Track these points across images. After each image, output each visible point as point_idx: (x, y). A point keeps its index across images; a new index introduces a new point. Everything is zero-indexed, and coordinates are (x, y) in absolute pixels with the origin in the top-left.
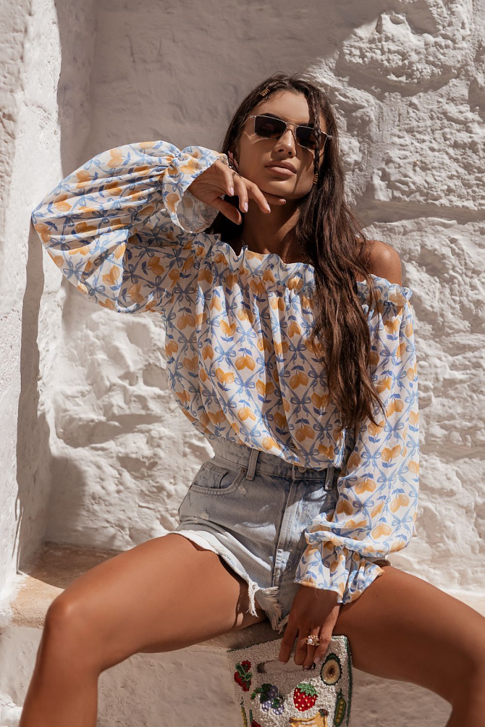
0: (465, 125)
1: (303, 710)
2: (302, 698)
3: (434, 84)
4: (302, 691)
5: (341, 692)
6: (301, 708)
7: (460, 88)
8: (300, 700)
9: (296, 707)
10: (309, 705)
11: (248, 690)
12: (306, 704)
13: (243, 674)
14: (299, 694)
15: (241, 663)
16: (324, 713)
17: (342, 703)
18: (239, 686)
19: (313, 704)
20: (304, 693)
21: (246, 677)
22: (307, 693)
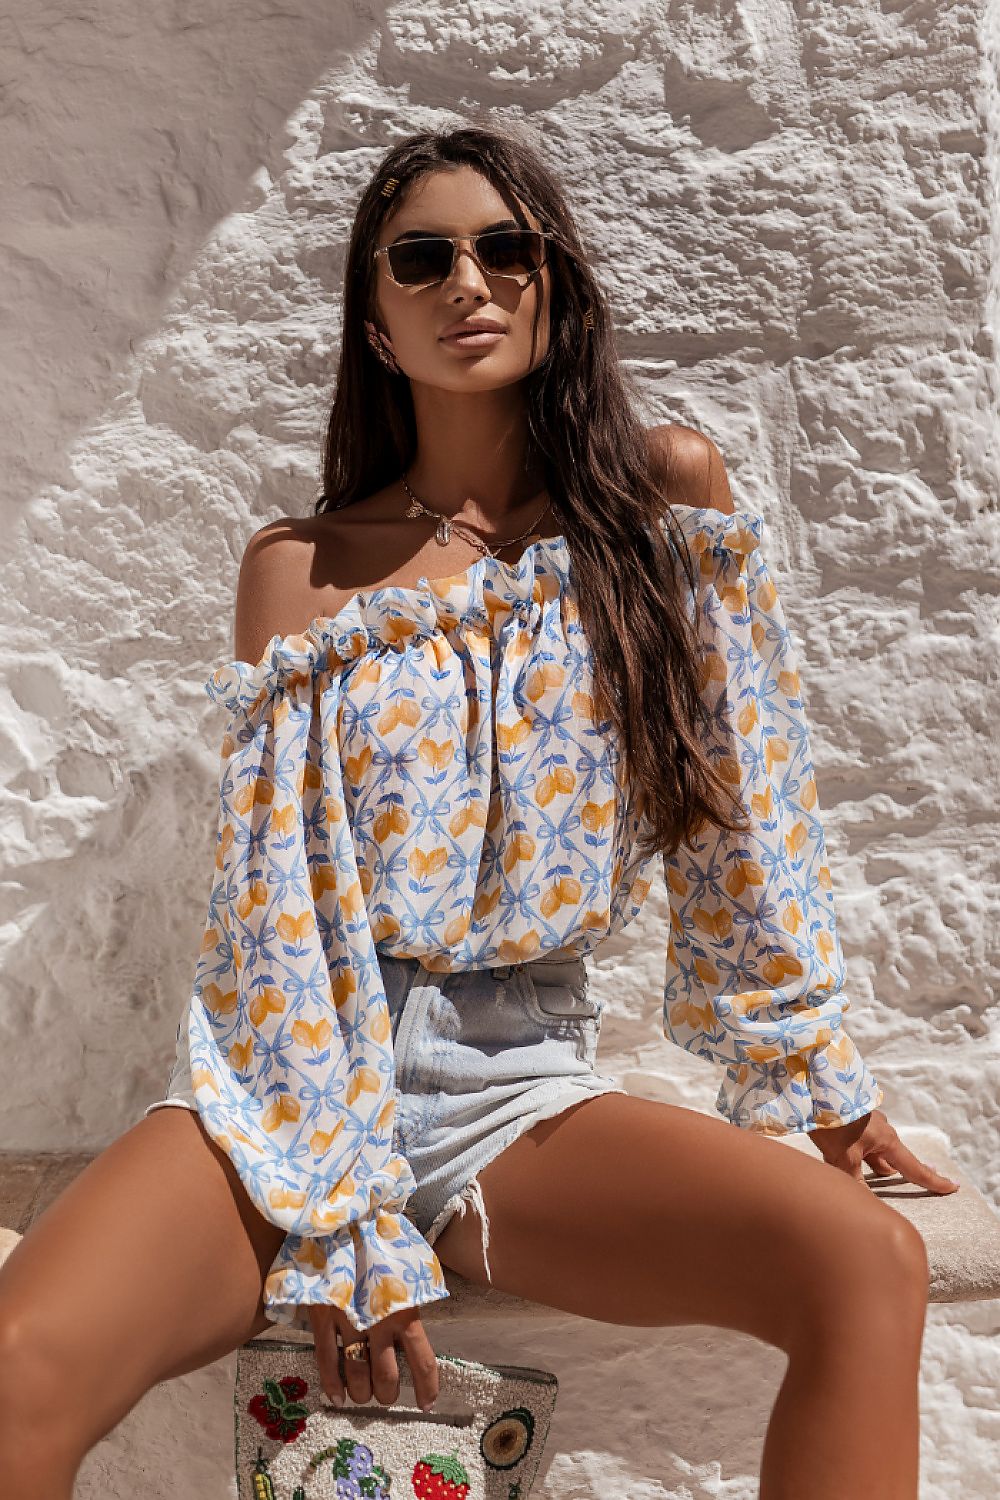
0: (665, 157)
2: (435, 1487)
3: (590, 78)
4: (435, 1471)
5: (518, 1485)
7: (646, 80)
8: (429, 1490)
13: (279, 1402)
14: (427, 1476)
15: (277, 1380)
18: (258, 1425)
20: (441, 1476)
21: (289, 1411)
22: (447, 1478)
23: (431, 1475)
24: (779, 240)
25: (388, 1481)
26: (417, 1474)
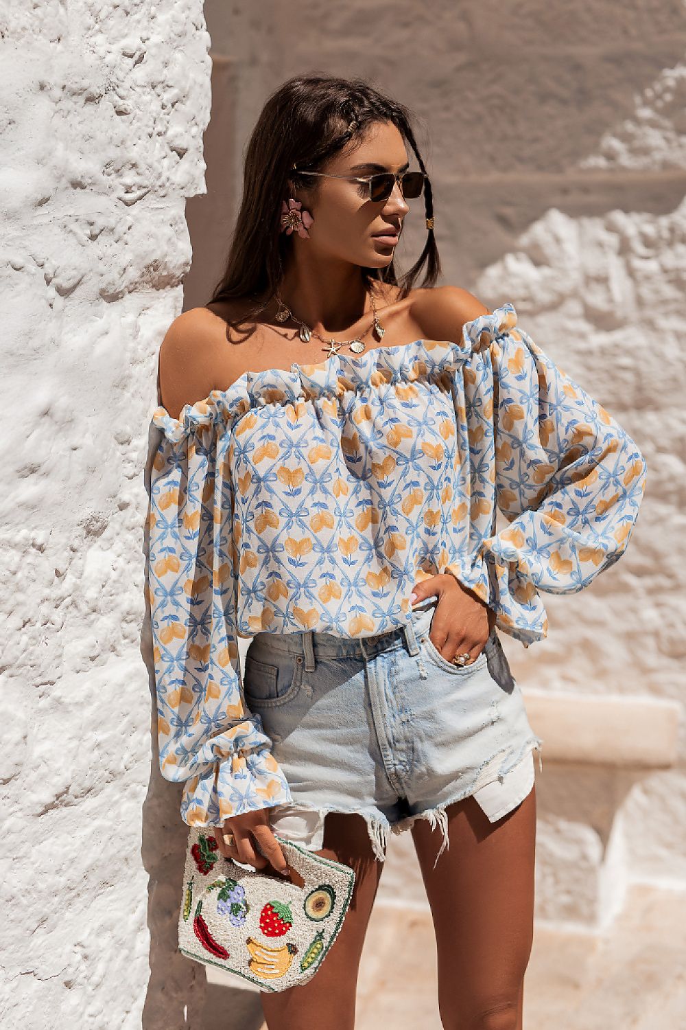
1: (268, 935)
2: (271, 920)
4: (274, 910)
5: (322, 933)
6: (266, 931)
8: (268, 921)
9: (261, 927)
10: (277, 931)
11: (205, 873)
12: (274, 928)
13: (205, 850)
14: (269, 913)
15: (207, 837)
16: (293, 949)
17: (319, 946)
18: (194, 862)
19: (282, 933)
20: (276, 914)
21: (208, 857)
22: (280, 916)
23: (272, 912)
24: (624, 368)
25: (247, 911)
26: (265, 910)
